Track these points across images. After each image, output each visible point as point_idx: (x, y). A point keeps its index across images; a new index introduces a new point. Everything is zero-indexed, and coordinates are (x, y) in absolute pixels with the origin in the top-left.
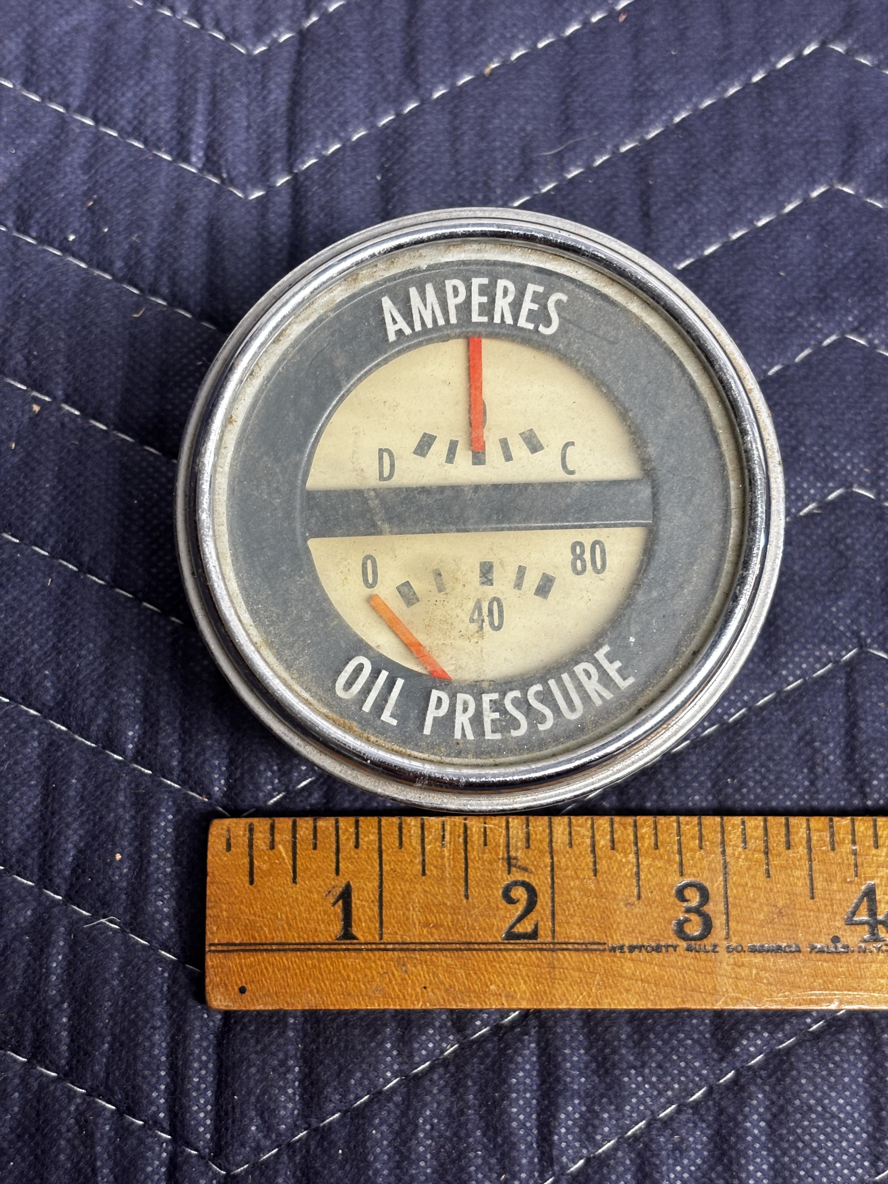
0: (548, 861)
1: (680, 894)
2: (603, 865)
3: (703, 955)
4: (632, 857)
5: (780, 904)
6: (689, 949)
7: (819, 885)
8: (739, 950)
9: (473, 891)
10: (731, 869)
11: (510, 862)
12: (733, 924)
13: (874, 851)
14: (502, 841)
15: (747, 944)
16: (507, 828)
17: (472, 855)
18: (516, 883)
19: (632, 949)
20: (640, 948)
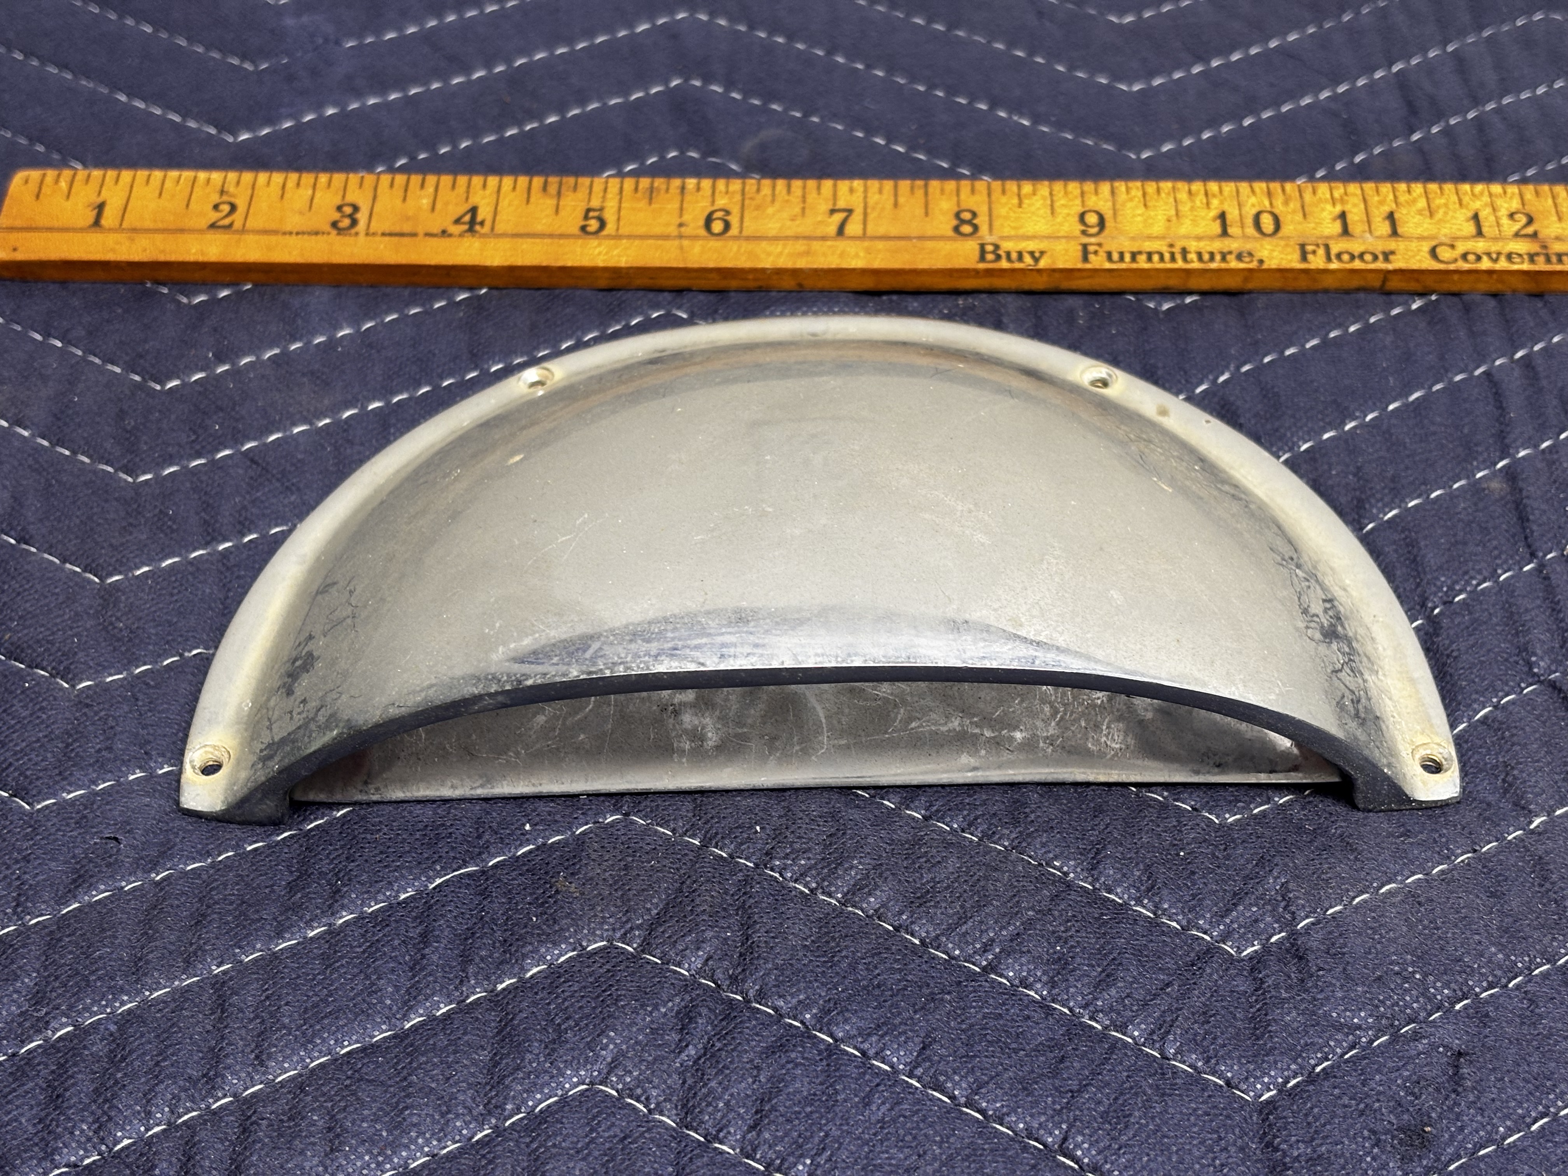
0: (249, 192)
1: (339, 208)
2: (287, 195)
3: (347, 238)
4: (310, 192)
5: (410, 213)
6: (339, 234)
7: (439, 206)
8: (374, 234)
9: (193, 205)
10: (379, 198)
11: (222, 192)
12: (373, 224)
13: (481, 192)
14: (220, 184)
15: (380, 232)
16: (225, 177)
17: (196, 189)
18: (224, 203)
19: (297, 234)
20: (303, 233)
